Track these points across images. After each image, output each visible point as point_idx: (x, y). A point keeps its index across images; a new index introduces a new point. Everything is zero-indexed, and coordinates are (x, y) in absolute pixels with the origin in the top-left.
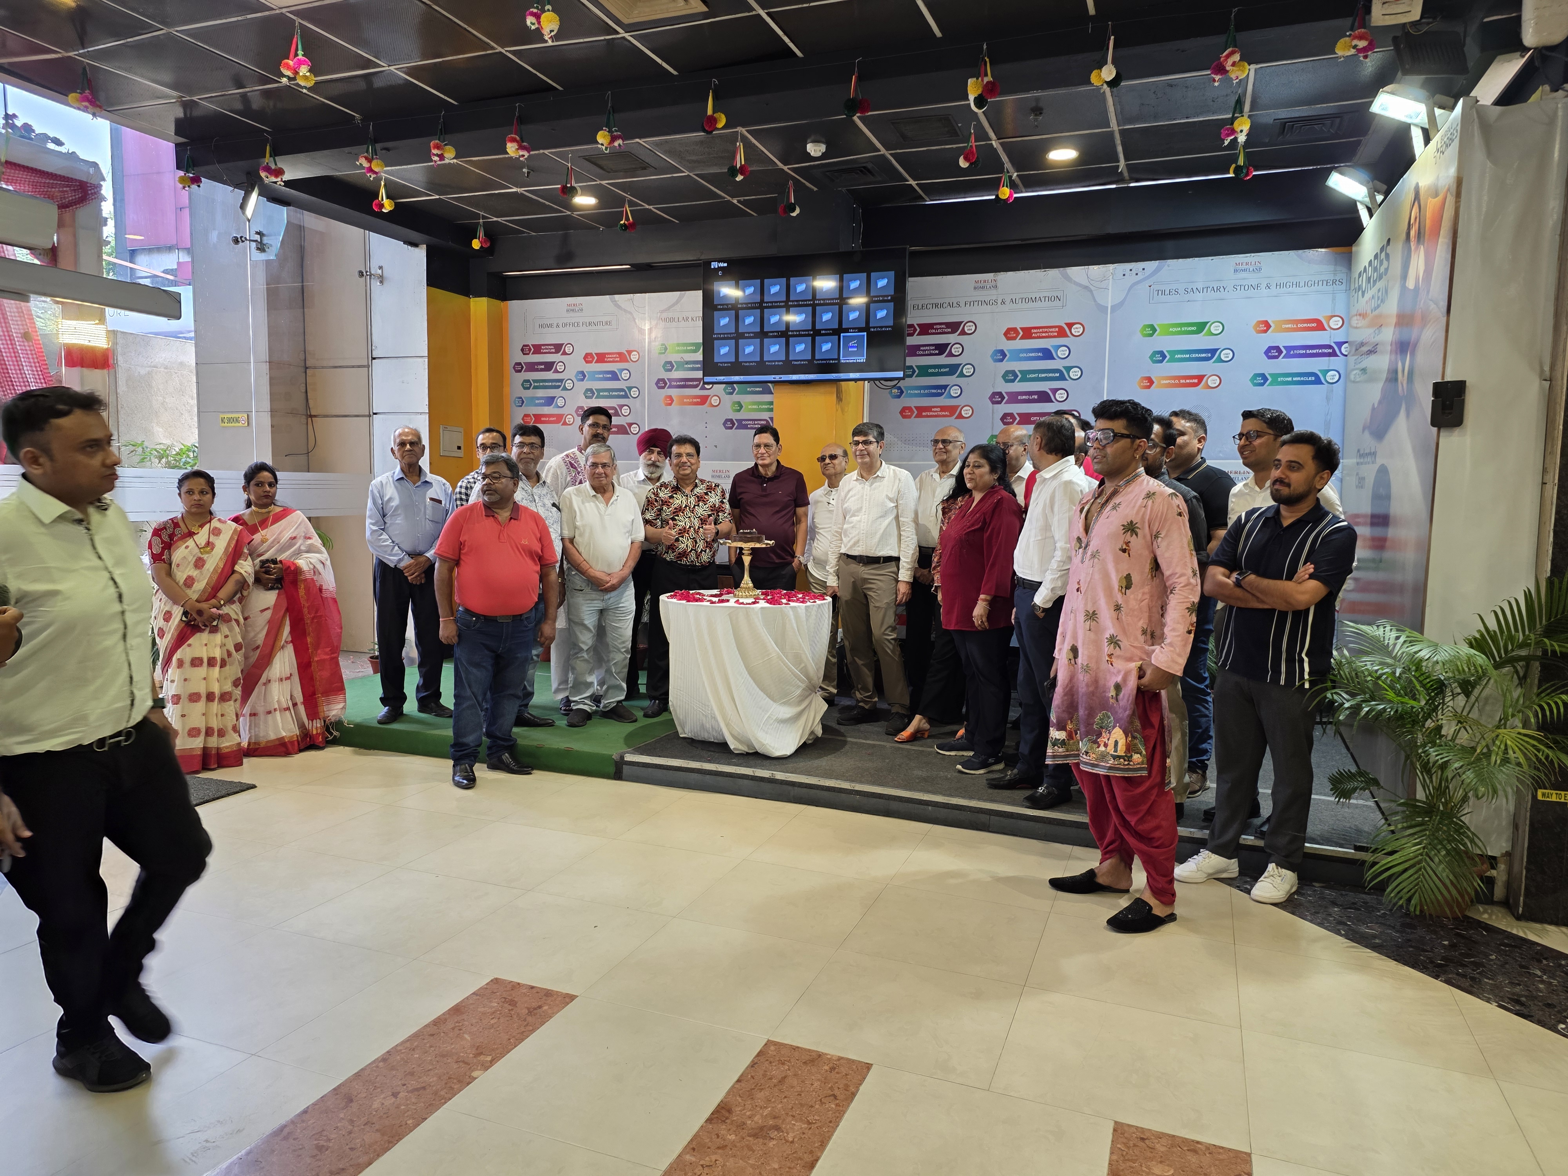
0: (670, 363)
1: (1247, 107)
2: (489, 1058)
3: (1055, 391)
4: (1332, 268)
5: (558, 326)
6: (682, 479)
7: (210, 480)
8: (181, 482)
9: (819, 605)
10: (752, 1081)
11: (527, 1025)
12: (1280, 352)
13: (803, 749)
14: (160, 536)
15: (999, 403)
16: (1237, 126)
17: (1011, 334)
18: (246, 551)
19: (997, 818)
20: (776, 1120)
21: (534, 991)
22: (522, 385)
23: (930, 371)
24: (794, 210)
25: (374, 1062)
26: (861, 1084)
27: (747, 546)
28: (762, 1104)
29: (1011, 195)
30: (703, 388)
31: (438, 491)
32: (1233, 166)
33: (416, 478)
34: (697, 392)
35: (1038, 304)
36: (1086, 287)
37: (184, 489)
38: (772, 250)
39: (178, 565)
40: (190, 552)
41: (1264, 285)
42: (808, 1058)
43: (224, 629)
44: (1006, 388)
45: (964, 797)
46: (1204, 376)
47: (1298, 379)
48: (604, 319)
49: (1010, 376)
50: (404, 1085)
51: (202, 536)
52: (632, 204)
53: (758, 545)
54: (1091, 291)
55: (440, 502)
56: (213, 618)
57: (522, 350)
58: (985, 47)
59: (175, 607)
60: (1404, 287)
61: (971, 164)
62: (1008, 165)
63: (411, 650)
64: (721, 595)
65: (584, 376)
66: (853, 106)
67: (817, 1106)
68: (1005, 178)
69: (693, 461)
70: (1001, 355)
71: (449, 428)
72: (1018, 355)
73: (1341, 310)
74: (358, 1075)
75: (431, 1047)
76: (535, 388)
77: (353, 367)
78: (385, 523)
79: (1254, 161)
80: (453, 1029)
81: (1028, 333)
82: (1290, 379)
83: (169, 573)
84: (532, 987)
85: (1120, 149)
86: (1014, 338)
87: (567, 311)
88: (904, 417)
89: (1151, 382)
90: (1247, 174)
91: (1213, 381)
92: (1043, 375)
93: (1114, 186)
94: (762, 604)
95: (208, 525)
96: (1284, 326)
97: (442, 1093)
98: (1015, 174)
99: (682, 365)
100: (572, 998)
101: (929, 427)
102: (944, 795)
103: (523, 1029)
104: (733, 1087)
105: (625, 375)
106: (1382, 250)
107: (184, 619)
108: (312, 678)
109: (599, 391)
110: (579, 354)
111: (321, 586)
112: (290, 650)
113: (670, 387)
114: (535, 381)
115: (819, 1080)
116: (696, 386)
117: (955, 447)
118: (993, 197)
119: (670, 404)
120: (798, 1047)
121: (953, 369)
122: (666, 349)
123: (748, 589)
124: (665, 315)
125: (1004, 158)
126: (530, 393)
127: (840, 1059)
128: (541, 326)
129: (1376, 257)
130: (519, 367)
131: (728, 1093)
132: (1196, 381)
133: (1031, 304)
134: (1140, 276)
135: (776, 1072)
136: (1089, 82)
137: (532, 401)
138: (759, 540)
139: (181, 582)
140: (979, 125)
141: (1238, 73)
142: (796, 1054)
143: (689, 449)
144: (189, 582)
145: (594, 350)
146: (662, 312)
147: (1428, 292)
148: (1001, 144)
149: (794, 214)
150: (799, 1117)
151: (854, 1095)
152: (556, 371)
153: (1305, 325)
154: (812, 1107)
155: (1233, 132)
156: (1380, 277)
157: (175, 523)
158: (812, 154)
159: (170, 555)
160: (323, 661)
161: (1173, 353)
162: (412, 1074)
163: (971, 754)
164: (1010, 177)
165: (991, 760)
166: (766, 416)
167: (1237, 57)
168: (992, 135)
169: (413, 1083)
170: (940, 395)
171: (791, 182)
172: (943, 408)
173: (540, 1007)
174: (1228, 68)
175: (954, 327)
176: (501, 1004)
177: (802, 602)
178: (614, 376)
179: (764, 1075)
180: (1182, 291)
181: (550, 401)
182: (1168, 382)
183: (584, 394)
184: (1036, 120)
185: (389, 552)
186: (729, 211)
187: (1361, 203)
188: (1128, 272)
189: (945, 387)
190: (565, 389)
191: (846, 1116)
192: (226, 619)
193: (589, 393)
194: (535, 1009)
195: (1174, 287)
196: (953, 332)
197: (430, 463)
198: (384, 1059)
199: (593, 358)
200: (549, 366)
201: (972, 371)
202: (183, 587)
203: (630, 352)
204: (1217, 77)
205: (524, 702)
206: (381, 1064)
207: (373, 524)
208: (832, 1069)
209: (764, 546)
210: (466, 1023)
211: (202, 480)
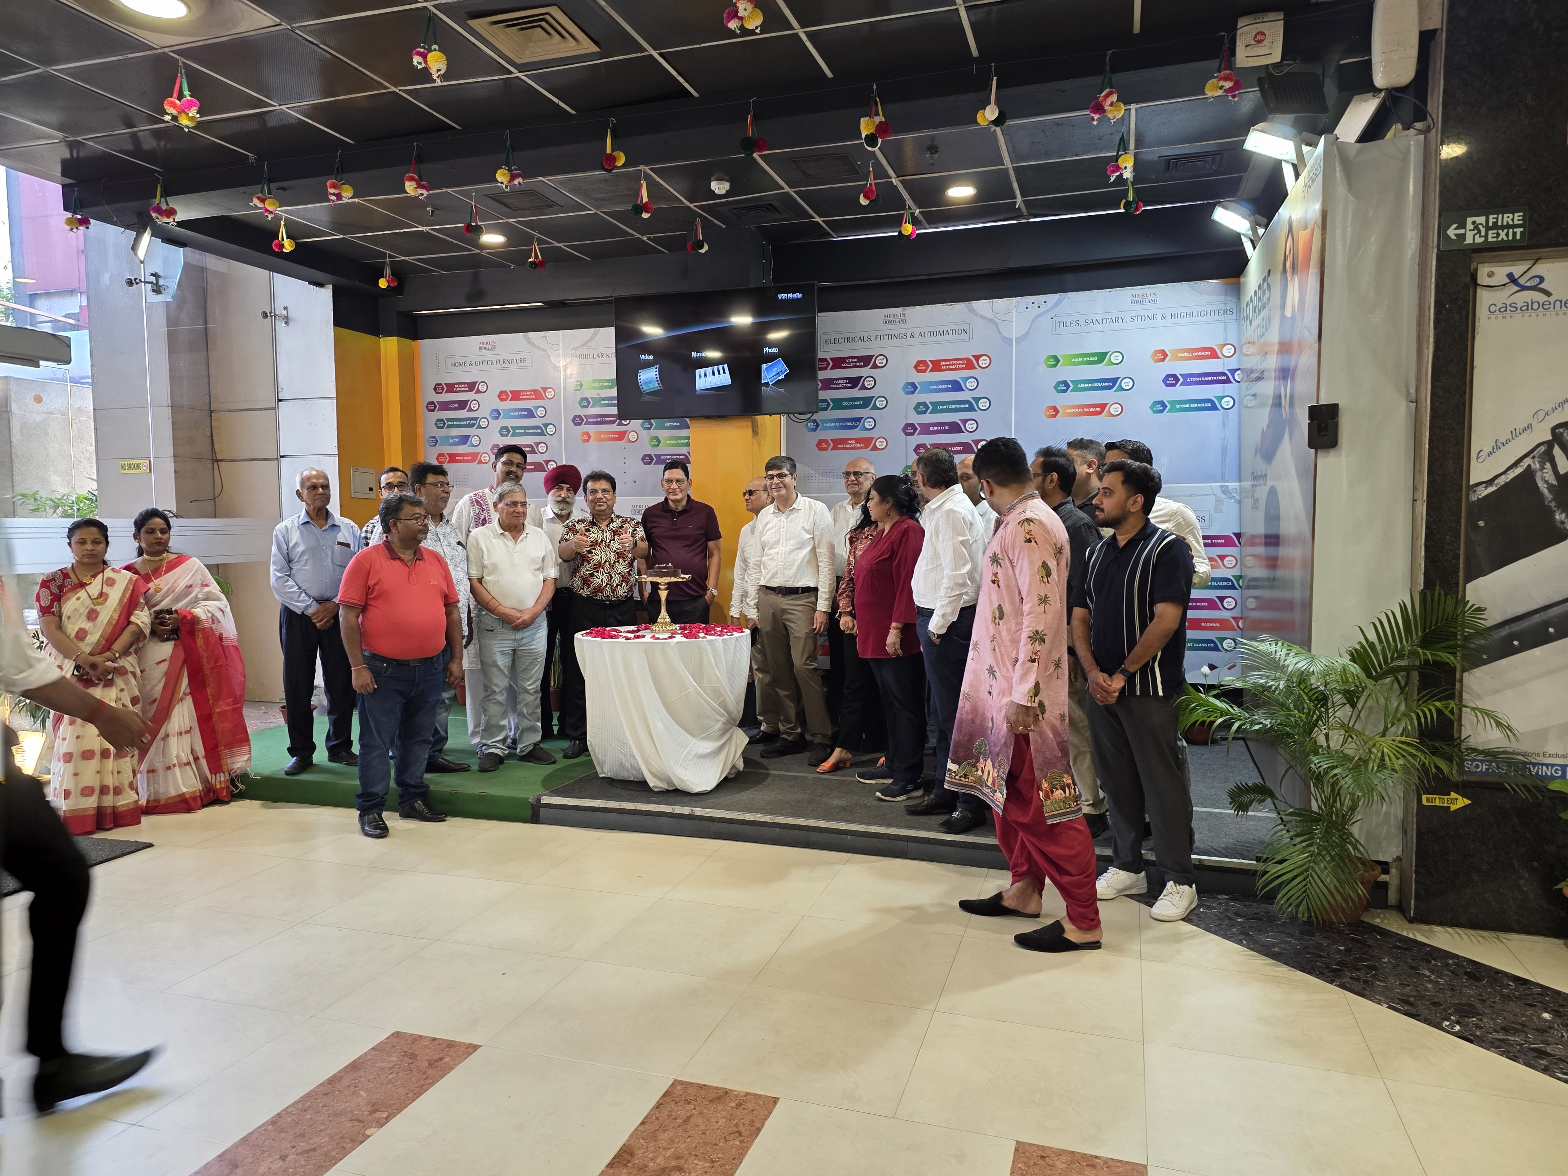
0: (586, 399)
1: (1132, 145)
2: (385, 1115)
3: (965, 421)
4: (1222, 298)
5: (471, 364)
6: (598, 515)
7: (103, 529)
8: (72, 531)
9: (737, 638)
10: (657, 1122)
11: (427, 1078)
12: (1177, 380)
13: (725, 784)
14: (48, 588)
15: (912, 434)
16: (1121, 162)
17: (920, 366)
18: (142, 601)
19: (914, 844)
20: (679, 1161)
21: (436, 1043)
22: (436, 424)
23: (844, 404)
24: (702, 247)
25: (263, 1125)
26: (766, 1119)
27: (663, 580)
28: (665, 1144)
29: (913, 231)
30: (620, 424)
31: (346, 534)
32: (1124, 201)
33: (323, 522)
34: (614, 427)
35: (946, 337)
36: (991, 320)
37: (75, 539)
38: (682, 287)
39: (69, 618)
40: (82, 603)
41: (1159, 317)
42: (714, 1095)
43: (120, 682)
44: (917, 419)
45: (882, 825)
46: (1106, 404)
47: (1195, 405)
48: (518, 357)
49: (921, 408)
50: (294, 1147)
51: (95, 587)
52: (540, 242)
53: (674, 580)
54: (996, 324)
55: (348, 545)
56: (108, 671)
57: (435, 389)
58: (875, 87)
59: (66, 661)
60: (1283, 316)
61: (871, 202)
62: (909, 202)
63: (319, 698)
64: (638, 631)
65: (499, 414)
66: (750, 145)
67: (721, 1144)
68: (907, 215)
69: (609, 497)
70: (912, 388)
71: (360, 469)
72: (928, 387)
73: (1232, 339)
74: (244, 1140)
75: (324, 1106)
76: (449, 427)
77: (261, 409)
78: (291, 569)
79: (1143, 196)
80: (349, 1086)
81: (937, 366)
82: (1187, 406)
83: (60, 627)
84: (434, 1039)
85: (1015, 186)
86: (924, 371)
87: (480, 349)
88: (821, 449)
89: (1057, 411)
90: (1137, 209)
91: (1115, 409)
92: (954, 407)
93: (1015, 222)
94: (679, 638)
95: (101, 575)
96: (1179, 355)
97: (333, 1153)
98: (918, 211)
99: (598, 401)
100: (475, 1048)
101: (842, 459)
102: (863, 824)
103: (422, 1082)
104: (636, 1129)
105: (540, 412)
106: (1264, 280)
107: (76, 673)
108: (214, 731)
109: (514, 428)
110: (494, 392)
111: (221, 634)
112: (188, 702)
113: (587, 423)
114: (449, 420)
115: (724, 1117)
116: (613, 422)
117: (866, 479)
118: (897, 234)
119: (588, 441)
120: (705, 1086)
121: (866, 402)
122: (581, 385)
123: (665, 624)
124: (579, 352)
125: (905, 195)
126: (444, 432)
127: (747, 1094)
128: (454, 365)
129: (1260, 287)
130: (431, 407)
131: (631, 1136)
132: (1099, 409)
133: (939, 337)
134: (1043, 309)
135: (682, 1112)
136: (975, 122)
137: (446, 440)
138: (675, 575)
139: (73, 635)
140: (878, 163)
141: (1116, 113)
142: (703, 1093)
143: (604, 485)
144: (81, 635)
145: (508, 388)
146: (576, 349)
147: (1303, 320)
148: (900, 181)
149: (703, 251)
150: (702, 1156)
151: (759, 1130)
152: (470, 410)
153: (1200, 353)
154: (716, 1144)
155: (1118, 168)
156: (1264, 307)
157: (64, 574)
158: (717, 191)
159: (60, 607)
160: (226, 711)
161: (1076, 383)
162: (302, 1135)
163: (890, 781)
164: (913, 214)
165: (910, 787)
166: (684, 450)
167: (1114, 98)
168: (891, 172)
169: (303, 1145)
170: (855, 427)
171: (698, 220)
172: (858, 440)
173: (441, 1059)
174: (1106, 108)
175: (866, 360)
176: (401, 1058)
177: (719, 635)
178: (530, 414)
179: (669, 1116)
180: (1082, 323)
181: (465, 440)
182: (1072, 411)
183: (500, 432)
184: (932, 158)
185: (296, 598)
186: (638, 248)
187: (1245, 236)
188: (1030, 305)
189: (859, 420)
190: (480, 427)
191: (750, 1152)
192: (121, 672)
193: (505, 431)
194: (436, 1061)
195: (1075, 318)
196: (865, 365)
197: (341, 506)
198: (273, 1122)
199: (508, 396)
200: (462, 405)
201: (885, 403)
202: (75, 640)
203: (545, 389)
204: (1096, 117)
205: (438, 747)
206: (270, 1127)
207: (279, 571)
208: (739, 1105)
209: (680, 580)
210: (363, 1079)
211: (94, 530)
